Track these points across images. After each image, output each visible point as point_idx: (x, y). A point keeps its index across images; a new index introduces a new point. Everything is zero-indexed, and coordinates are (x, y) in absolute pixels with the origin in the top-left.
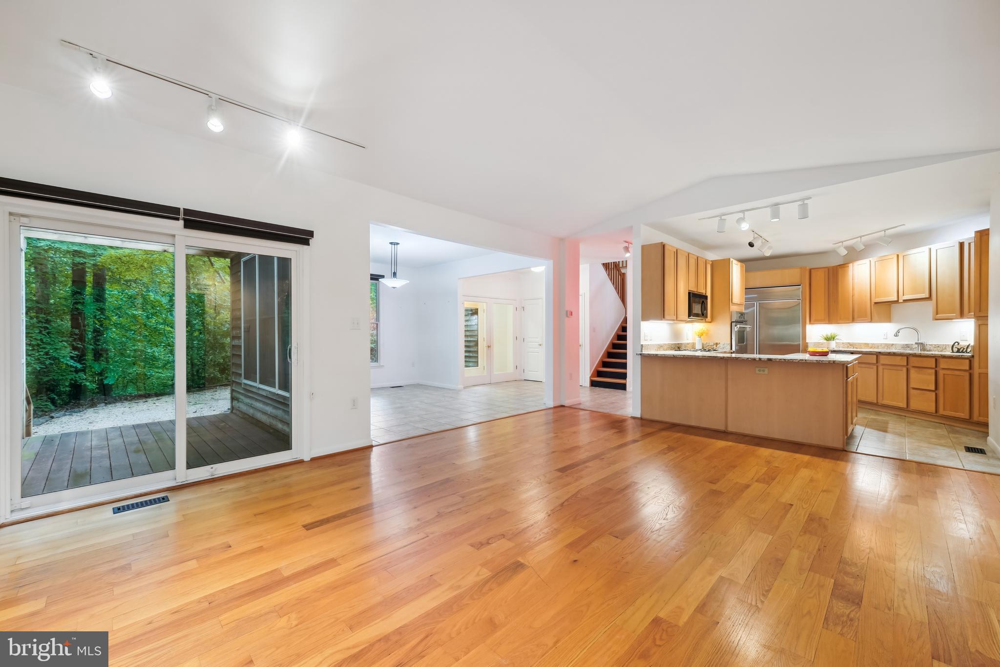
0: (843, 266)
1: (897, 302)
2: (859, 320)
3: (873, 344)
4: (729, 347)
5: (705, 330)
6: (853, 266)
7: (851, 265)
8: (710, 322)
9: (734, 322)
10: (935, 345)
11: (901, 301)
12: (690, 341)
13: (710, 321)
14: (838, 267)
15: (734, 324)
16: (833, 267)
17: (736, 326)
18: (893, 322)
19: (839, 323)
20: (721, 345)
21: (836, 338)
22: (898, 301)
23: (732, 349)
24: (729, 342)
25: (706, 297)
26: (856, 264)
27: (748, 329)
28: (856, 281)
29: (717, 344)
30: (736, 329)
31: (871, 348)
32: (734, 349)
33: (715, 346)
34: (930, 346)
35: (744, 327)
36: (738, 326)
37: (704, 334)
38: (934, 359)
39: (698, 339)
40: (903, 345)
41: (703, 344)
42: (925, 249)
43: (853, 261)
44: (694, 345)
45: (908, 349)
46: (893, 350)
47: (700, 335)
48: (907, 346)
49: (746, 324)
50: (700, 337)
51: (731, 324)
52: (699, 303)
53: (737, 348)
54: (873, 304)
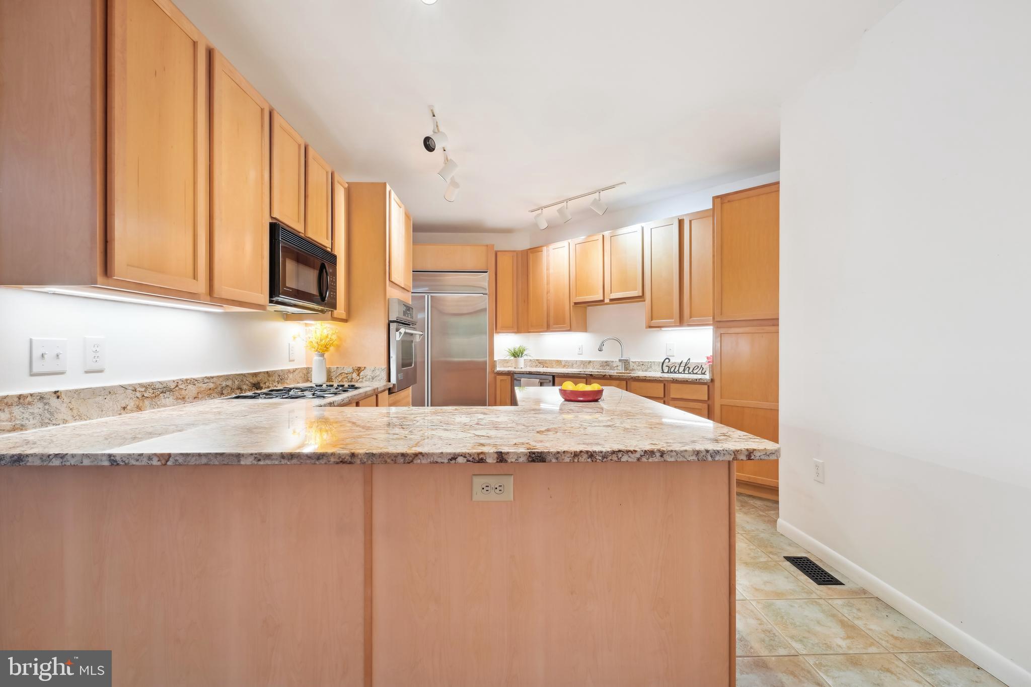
0: (535, 250)
1: (601, 302)
2: (556, 328)
3: (566, 362)
4: (384, 375)
5: (334, 337)
6: (548, 251)
7: (545, 249)
8: (345, 321)
9: (394, 322)
10: (639, 362)
11: (607, 301)
12: (300, 364)
13: (344, 317)
14: (529, 251)
15: (393, 326)
16: (522, 251)
17: (397, 331)
18: (589, 332)
19: (529, 332)
20: (367, 373)
21: (525, 353)
22: (603, 301)
23: (389, 381)
24: (385, 366)
25: (333, 258)
26: (551, 247)
27: (418, 339)
28: (551, 271)
29: (359, 370)
30: (397, 337)
31: (564, 366)
32: (394, 379)
33: (355, 375)
34: (633, 364)
35: (412, 334)
36: (403, 330)
37: (332, 349)
38: (662, 385)
39: (316, 358)
40: (602, 362)
41: (329, 372)
42: (637, 227)
43: (547, 244)
44: (306, 374)
45: (608, 367)
46: (590, 370)
47: (322, 350)
48: (607, 364)
49: (415, 329)
50: (322, 355)
51: (389, 325)
52: (313, 267)
53: (401, 376)
54: (572, 304)
